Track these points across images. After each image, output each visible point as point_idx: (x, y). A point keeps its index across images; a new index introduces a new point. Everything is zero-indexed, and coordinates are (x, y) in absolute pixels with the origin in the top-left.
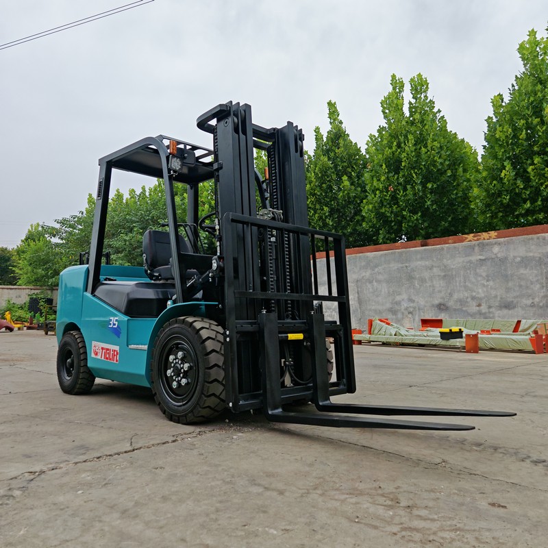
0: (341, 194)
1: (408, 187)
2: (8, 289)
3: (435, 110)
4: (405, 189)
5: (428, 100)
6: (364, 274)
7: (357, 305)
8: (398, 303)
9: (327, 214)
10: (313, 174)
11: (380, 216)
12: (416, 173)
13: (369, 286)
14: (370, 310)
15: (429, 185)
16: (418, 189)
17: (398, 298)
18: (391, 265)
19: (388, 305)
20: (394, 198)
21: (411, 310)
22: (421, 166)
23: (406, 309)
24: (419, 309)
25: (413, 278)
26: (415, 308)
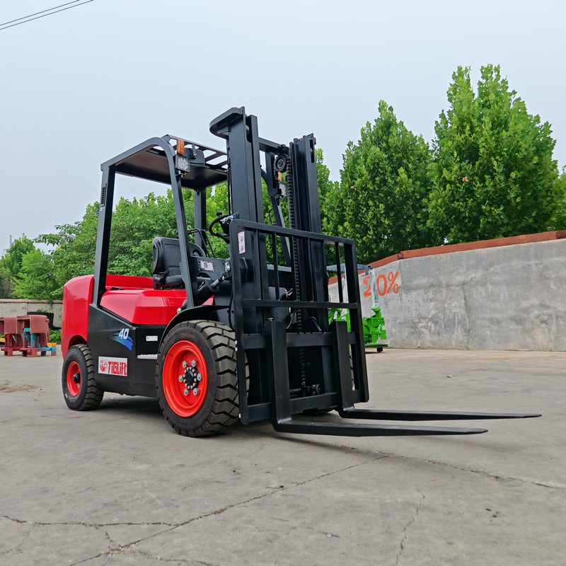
0: (398, 189)
1: (487, 177)
2: (1, 303)
3: (509, 91)
4: (483, 181)
5: (501, 80)
6: (473, 275)
7: (464, 312)
8: (526, 310)
9: (382, 212)
10: (364, 167)
11: (450, 212)
12: (497, 160)
13: (481, 289)
14: (483, 319)
15: (513, 175)
16: (500, 180)
17: (525, 304)
18: (513, 264)
19: (510, 313)
20: (470, 191)
21: (545, 318)
22: (503, 153)
23: (538, 317)
24: (557, 317)
25: (548, 278)
26: (550, 315)
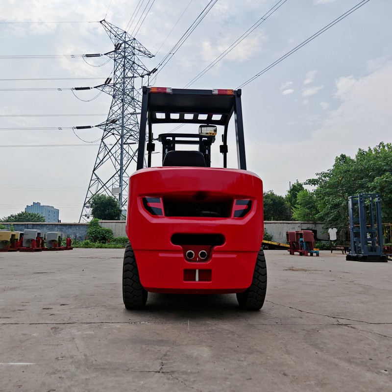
2: (286, 223)
